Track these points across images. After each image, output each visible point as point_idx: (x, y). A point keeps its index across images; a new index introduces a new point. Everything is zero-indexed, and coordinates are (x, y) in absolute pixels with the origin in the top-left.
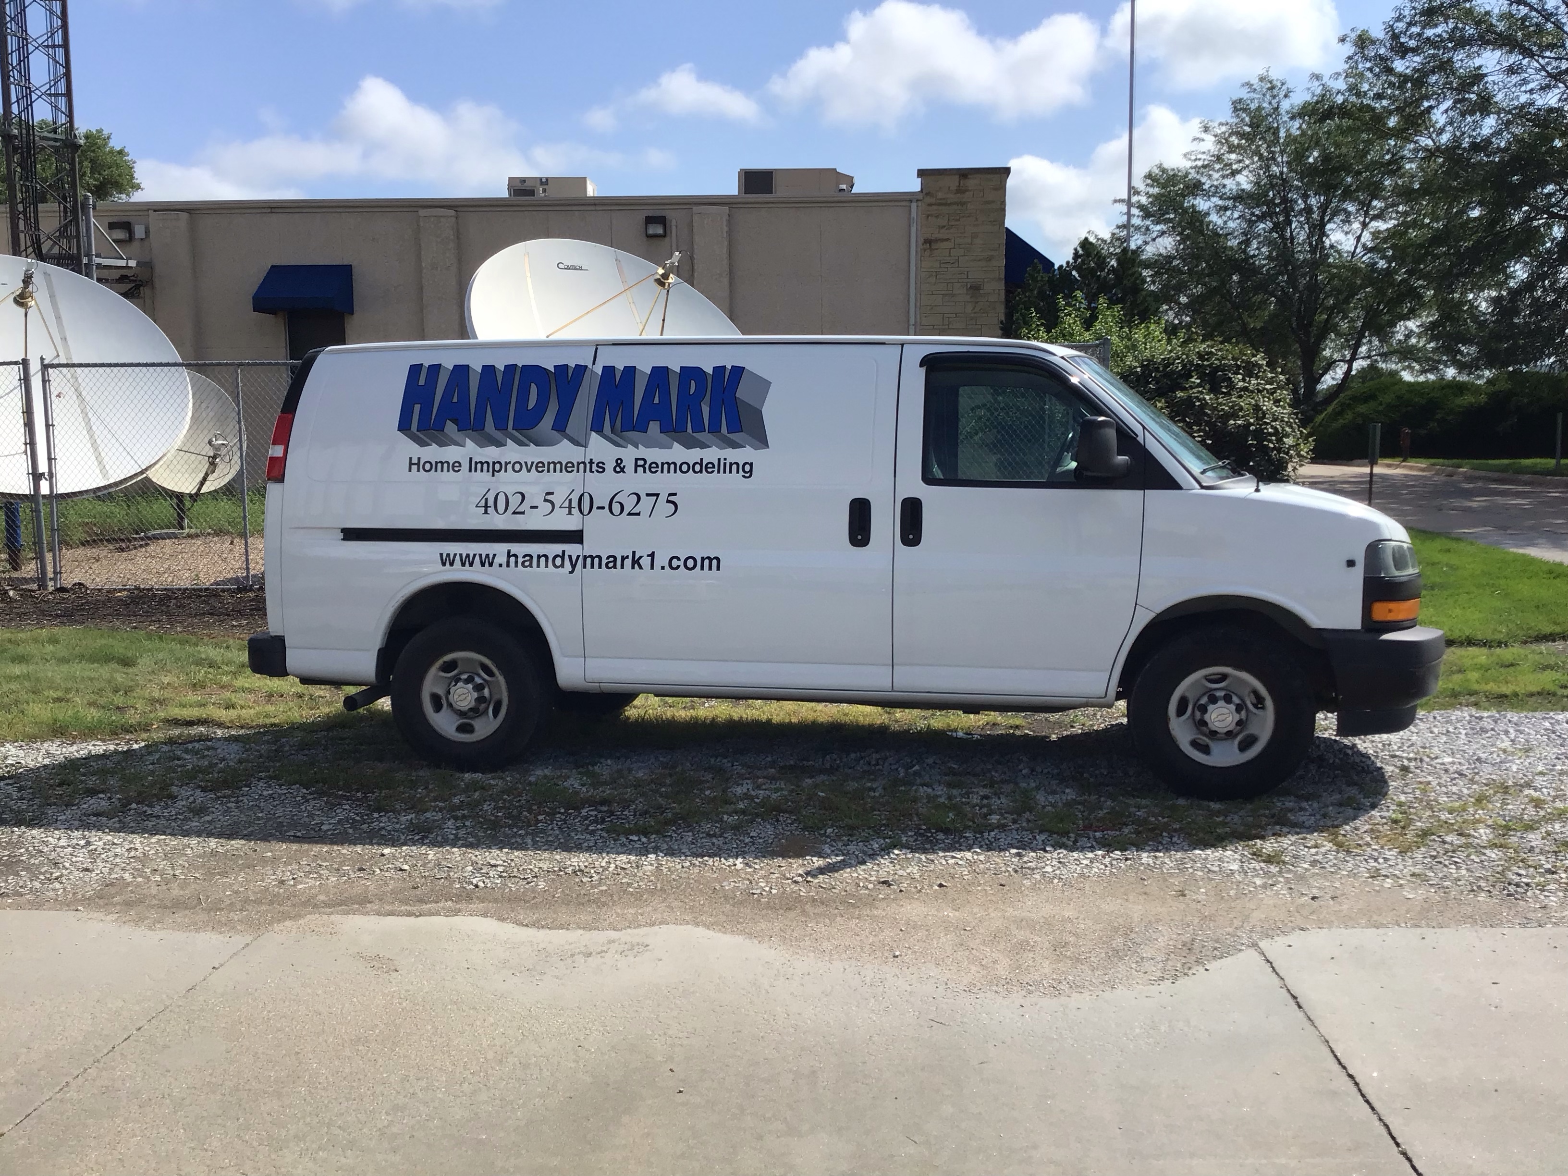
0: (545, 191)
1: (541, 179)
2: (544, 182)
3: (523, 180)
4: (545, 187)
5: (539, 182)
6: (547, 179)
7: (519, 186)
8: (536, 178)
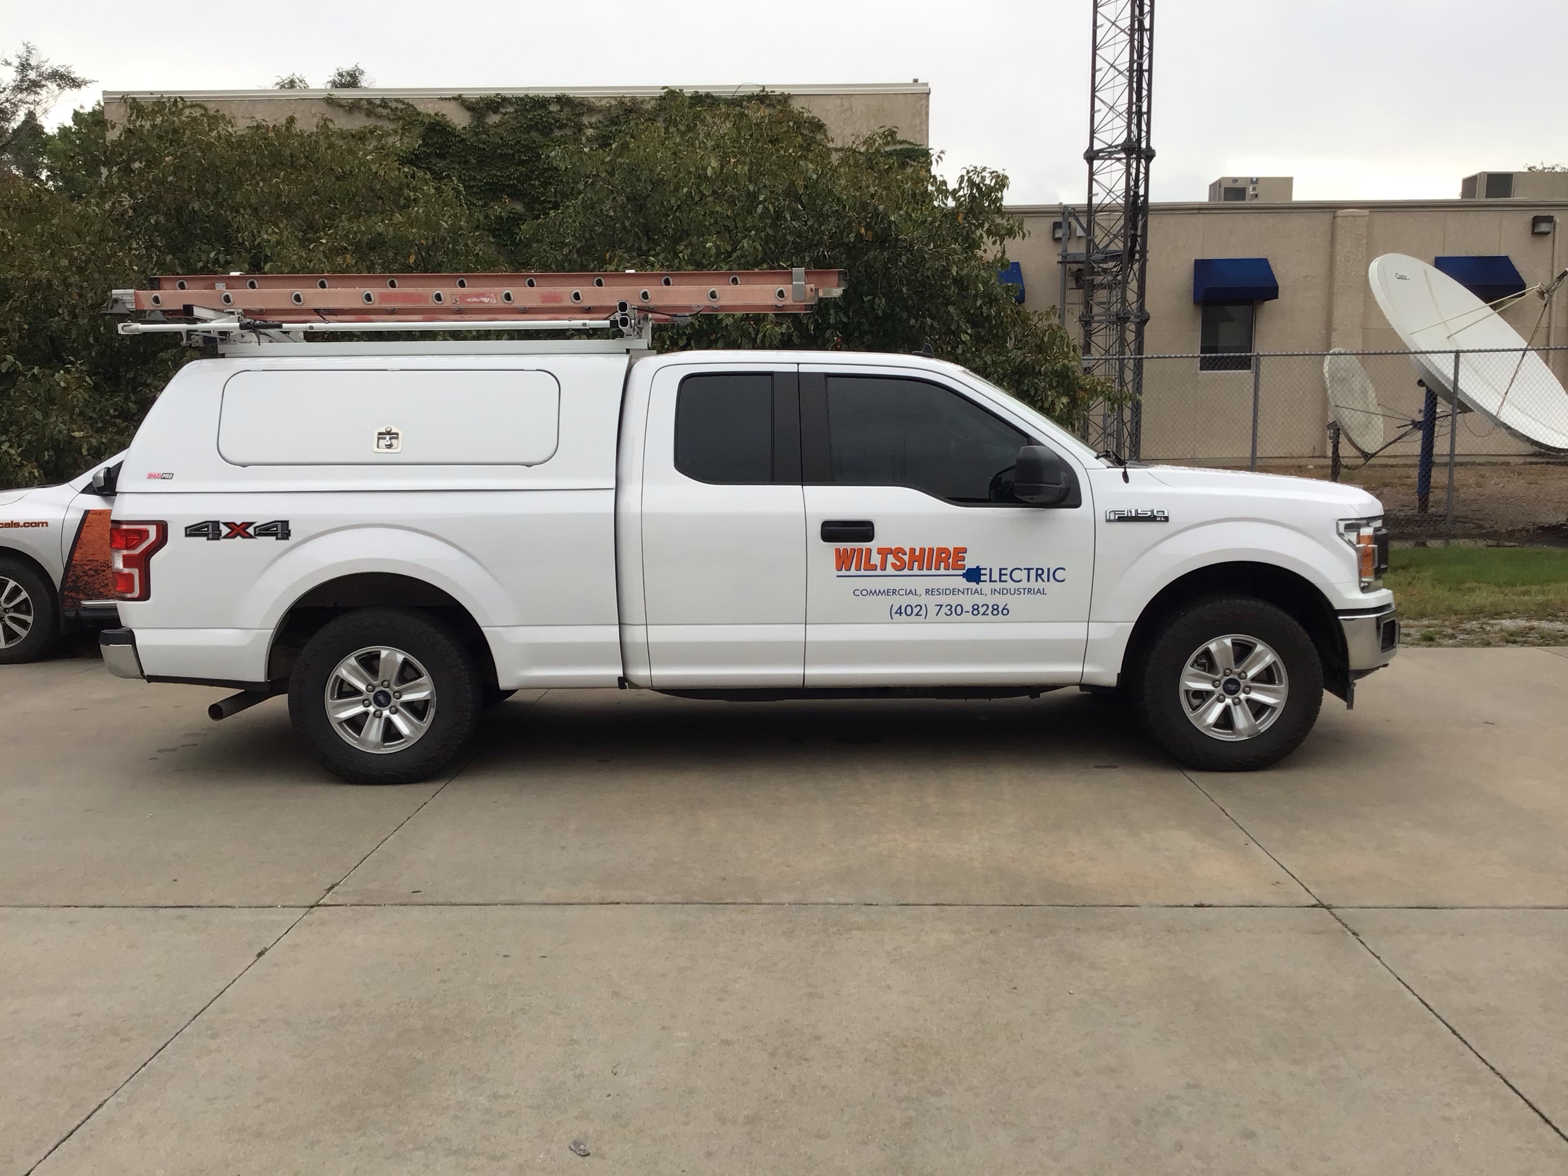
0: (1254, 189)
1: (1252, 179)
2: (1254, 181)
3: (1235, 180)
4: (1256, 185)
5: (1249, 180)
6: (1257, 179)
7: (1231, 185)
8: (1247, 178)
